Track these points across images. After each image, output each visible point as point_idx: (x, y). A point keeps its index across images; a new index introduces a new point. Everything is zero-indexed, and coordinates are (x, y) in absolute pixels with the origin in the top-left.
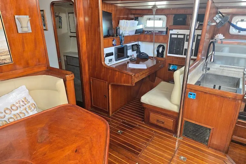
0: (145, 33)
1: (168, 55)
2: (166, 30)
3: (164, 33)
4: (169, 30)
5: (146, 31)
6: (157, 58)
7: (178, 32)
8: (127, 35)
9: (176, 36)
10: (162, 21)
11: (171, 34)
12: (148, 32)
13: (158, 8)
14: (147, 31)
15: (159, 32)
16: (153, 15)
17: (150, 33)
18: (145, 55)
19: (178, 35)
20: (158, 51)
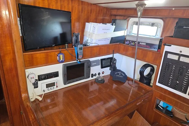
0: (126, 43)
1: (158, 84)
2: (158, 44)
3: (155, 48)
4: (165, 45)
5: (127, 41)
6: (138, 84)
7: (181, 52)
8: (93, 45)
9: (176, 58)
10: (156, 27)
11: (167, 53)
12: (130, 43)
13: (146, 6)
14: (129, 41)
15: (147, 44)
16: (137, 17)
17: (133, 44)
18: (121, 75)
19: (180, 55)
20: (141, 73)
